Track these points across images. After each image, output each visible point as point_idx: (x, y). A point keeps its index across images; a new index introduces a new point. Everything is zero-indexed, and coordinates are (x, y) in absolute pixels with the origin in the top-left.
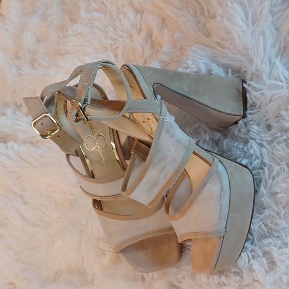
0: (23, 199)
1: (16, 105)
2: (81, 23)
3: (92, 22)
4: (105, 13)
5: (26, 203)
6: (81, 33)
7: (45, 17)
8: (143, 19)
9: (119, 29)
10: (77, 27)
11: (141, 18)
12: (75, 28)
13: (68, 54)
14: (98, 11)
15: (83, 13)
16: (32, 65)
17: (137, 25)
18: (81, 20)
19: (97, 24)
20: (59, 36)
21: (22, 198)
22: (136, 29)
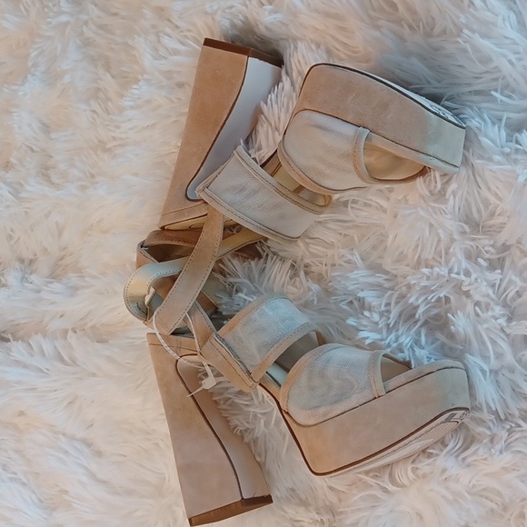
0: (89, 445)
1: (22, 261)
2: (148, 81)
5: (99, 454)
6: (148, 102)
7: (52, 78)
10: (140, 90)
15: (148, 61)
16: (47, 178)
18: (146, 76)
20: (94, 111)
21: (88, 443)
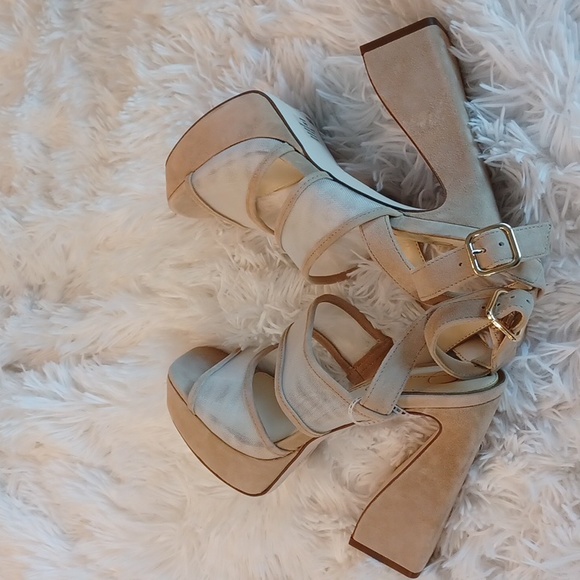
0: (108, 472)
1: (30, 287)
2: (143, 92)
3: (167, 85)
4: (190, 61)
5: (119, 481)
6: (146, 113)
7: (49, 97)
8: (276, 58)
9: (231, 87)
10: (136, 102)
11: (272, 56)
12: (132, 104)
13: (126, 160)
14: (171, 61)
15: (141, 72)
16: (49, 199)
17: (265, 72)
18: (140, 87)
19: (177, 86)
20: (93, 128)
21: (106, 471)
22: (266, 79)
